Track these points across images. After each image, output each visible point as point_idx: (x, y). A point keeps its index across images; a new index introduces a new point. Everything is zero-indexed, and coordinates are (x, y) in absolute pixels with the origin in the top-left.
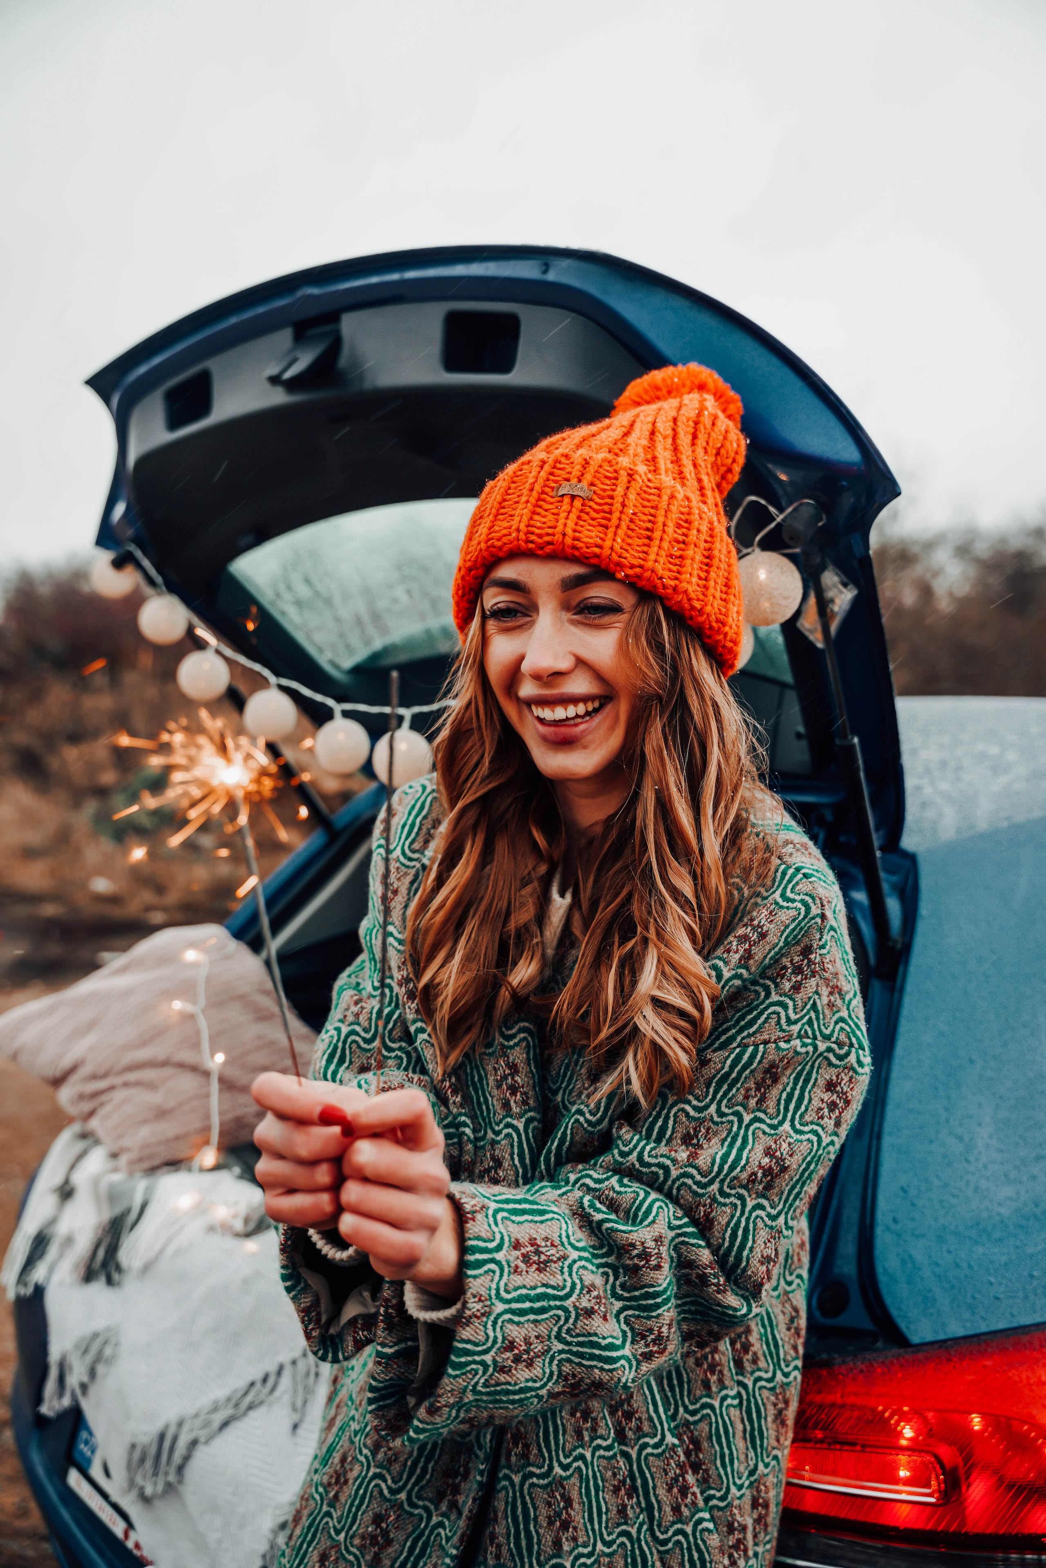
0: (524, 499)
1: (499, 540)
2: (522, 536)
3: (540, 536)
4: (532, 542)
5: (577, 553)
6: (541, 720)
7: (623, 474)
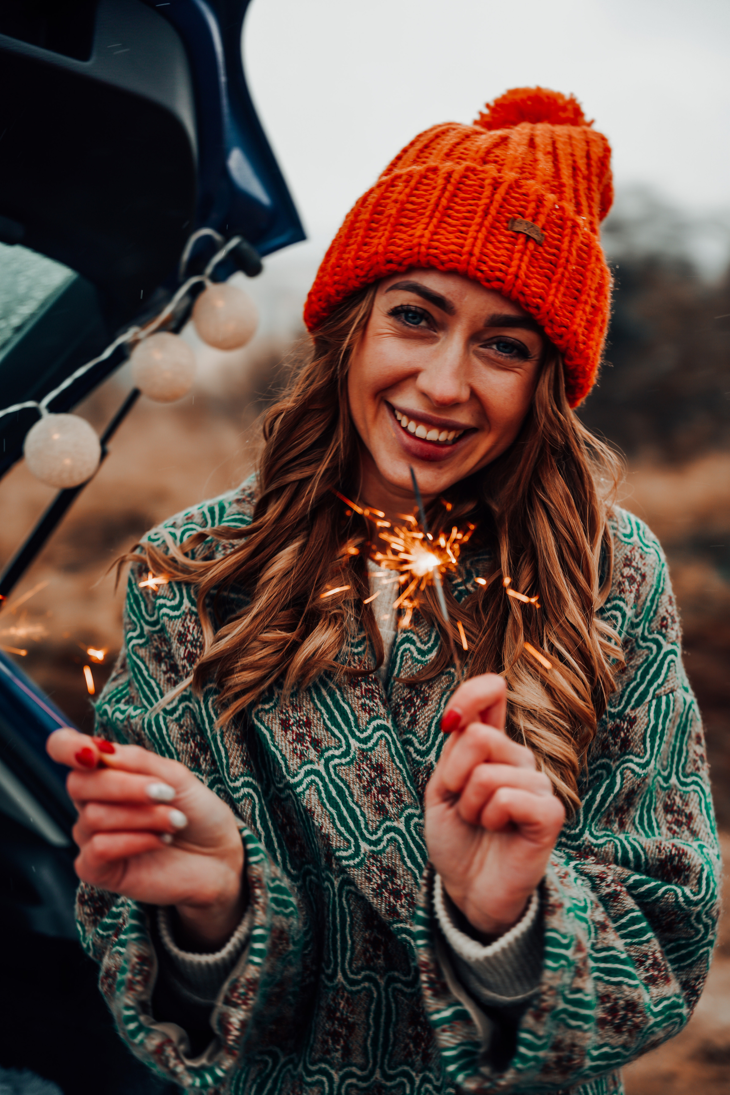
0: (478, 220)
1: (445, 253)
2: (474, 259)
3: (492, 269)
4: (482, 271)
5: (522, 299)
6: (405, 429)
7: (569, 224)
